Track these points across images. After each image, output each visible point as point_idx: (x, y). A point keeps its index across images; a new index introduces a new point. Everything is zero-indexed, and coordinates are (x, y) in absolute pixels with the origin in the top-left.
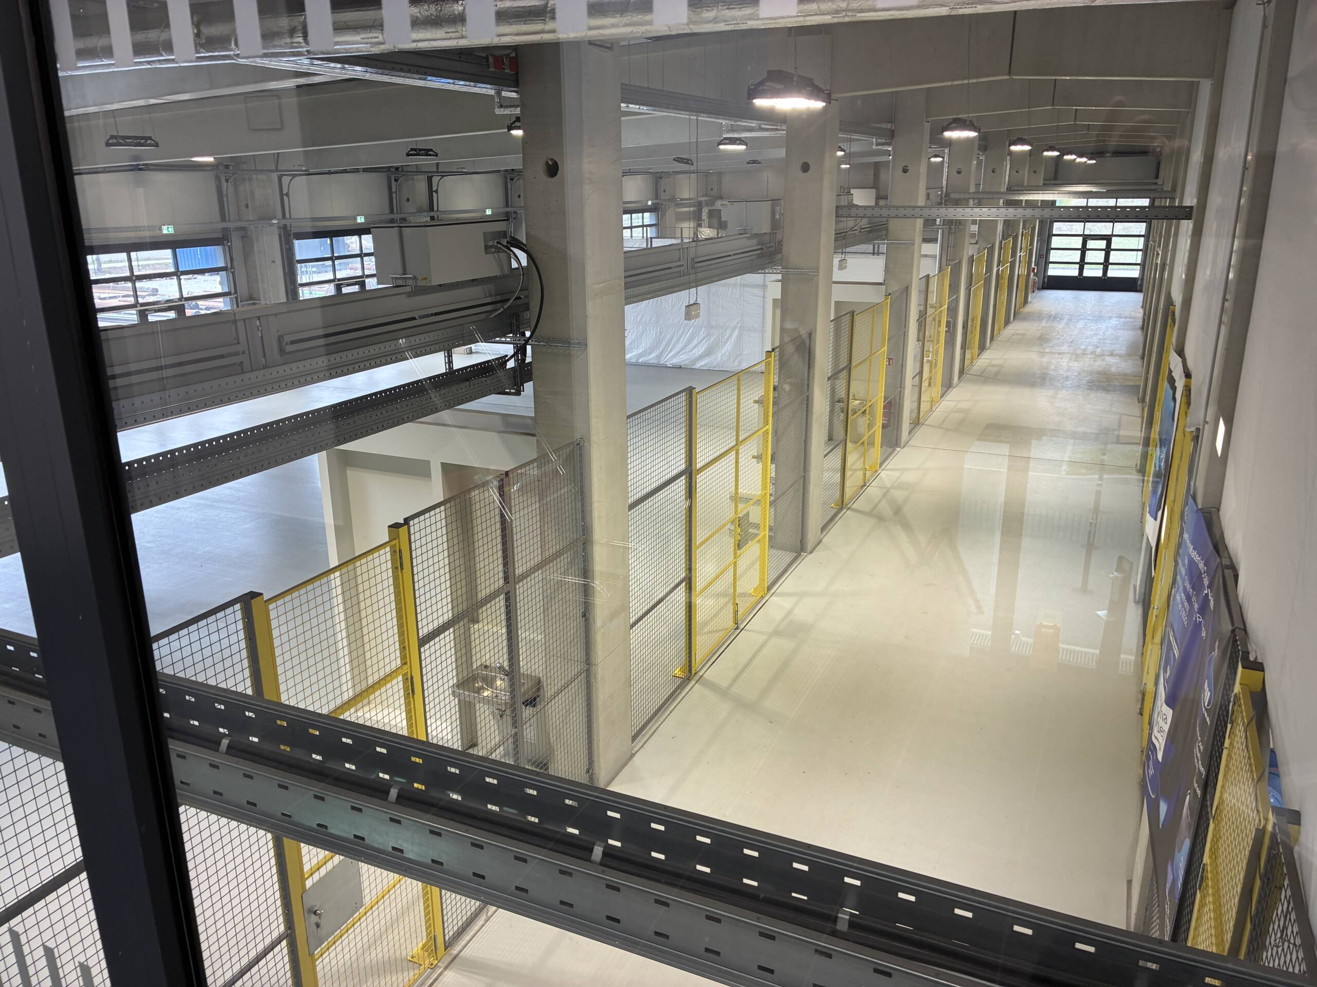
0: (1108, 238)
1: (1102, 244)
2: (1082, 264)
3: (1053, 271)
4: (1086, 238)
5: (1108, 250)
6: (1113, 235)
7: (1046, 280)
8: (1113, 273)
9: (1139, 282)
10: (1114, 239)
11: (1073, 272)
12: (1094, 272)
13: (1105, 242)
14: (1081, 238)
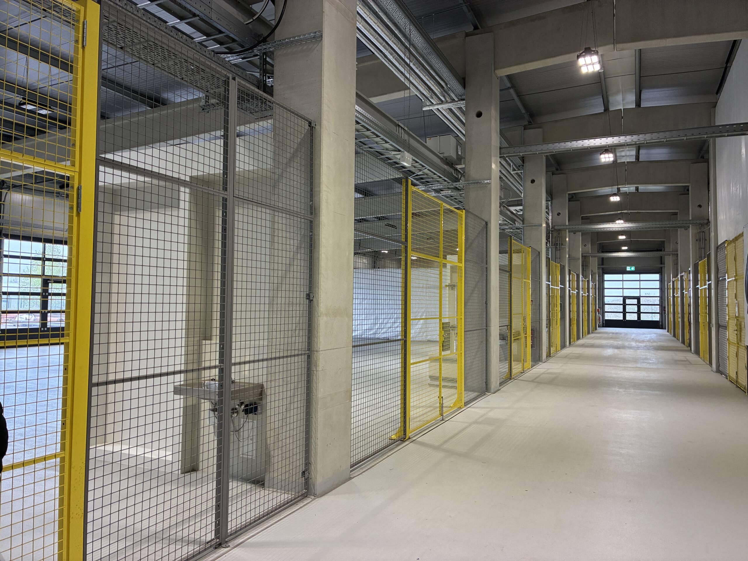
0: (638, 298)
1: (635, 301)
2: (624, 312)
3: (608, 316)
4: (625, 298)
5: (639, 305)
6: (640, 297)
7: (604, 322)
8: (644, 317)
9: (660, 323)
10: (641, 298)
11: (620, 317)
12: (633, 317)
13: (636, 300)
14: (622, 298)
